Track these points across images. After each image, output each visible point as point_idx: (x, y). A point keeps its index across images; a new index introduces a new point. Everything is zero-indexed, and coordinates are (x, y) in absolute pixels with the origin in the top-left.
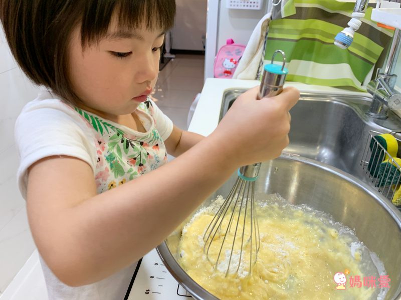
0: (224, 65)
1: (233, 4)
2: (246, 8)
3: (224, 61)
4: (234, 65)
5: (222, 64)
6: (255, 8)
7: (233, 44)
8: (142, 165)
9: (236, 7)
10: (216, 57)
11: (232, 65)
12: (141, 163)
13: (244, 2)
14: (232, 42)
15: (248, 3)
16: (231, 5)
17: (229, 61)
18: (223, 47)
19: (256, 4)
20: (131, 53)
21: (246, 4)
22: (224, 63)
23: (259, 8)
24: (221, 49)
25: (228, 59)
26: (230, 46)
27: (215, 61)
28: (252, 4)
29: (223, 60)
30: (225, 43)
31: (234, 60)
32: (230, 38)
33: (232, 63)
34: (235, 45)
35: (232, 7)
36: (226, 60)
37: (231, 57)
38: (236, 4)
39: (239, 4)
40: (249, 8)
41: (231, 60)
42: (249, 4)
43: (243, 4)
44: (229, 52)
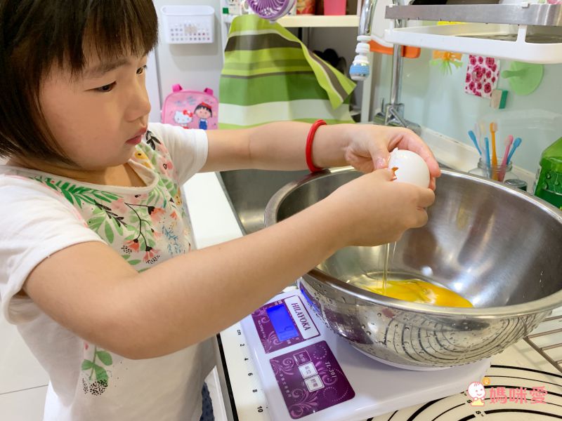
0: (176, 120)
1: (175, 37)
2: (193, 42)
3: (175, 114)
4: (190, 119)
5: (174, 119)
6: (206, 41)
7: (182, 91)
8: (151, 248)
9: (180, 42)
10: (161, 111)
11: (188, 119)
12: (148, 245)
13: (191, 35)
14: (181, 89)
15: (195, 34)
16: (173, 39)
17: (182, 113)
18: (169, 96)
19: (206, 36)
20: (114, 83)
21: (193, 37)
22: (176, 118)
23: (211, 41)
24: (167, 99)
25: (179, 111)
26: (178, 94)
27: (161, 117)
28: (201, 36)
29: (172, 113)
30: (170, 91)
31: (189, 112)
32: (175, 83)
33: (187, 116)
34: (185, 92)
35: (175, 42)
36: (177, 112)
37: (183, 109)
38: (179, 37)
39: (184, 37)
40: (197, 41)
41: (185, 112)
42: (197, 37)
43: (189, 37)
44: (179, 102)
